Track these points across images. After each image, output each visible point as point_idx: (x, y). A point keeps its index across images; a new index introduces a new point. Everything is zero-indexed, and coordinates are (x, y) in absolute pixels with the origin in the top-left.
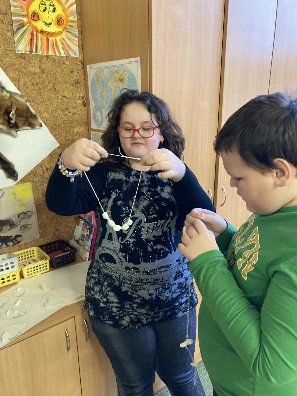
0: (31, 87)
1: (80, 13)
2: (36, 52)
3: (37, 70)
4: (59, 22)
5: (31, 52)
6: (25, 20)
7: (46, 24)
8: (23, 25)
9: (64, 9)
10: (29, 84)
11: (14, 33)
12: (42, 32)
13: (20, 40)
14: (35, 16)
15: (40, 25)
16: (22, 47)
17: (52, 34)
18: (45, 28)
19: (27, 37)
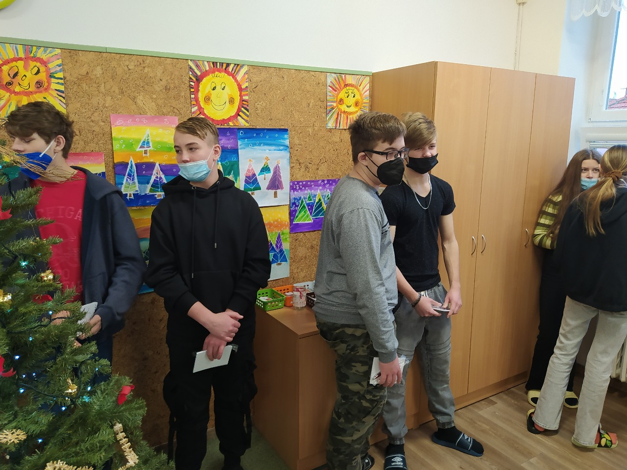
0: (333, 152)
1: (372, 96)
2: (339, 127)
3: (338, 140)
4: (357, 104)
5: (336, 127)
6: (335, 104)
7: (348, 107)
8: (333, 108)
9: (361, 95)
10: (332, 150)
11: (327, 114)
12: (345, 112)
13: (330, 119)
14: (341, 101)
15: (344, 108)
16: (331, 124)
17: (351, 113)
18: (347, 110)
19: (335, 116)
